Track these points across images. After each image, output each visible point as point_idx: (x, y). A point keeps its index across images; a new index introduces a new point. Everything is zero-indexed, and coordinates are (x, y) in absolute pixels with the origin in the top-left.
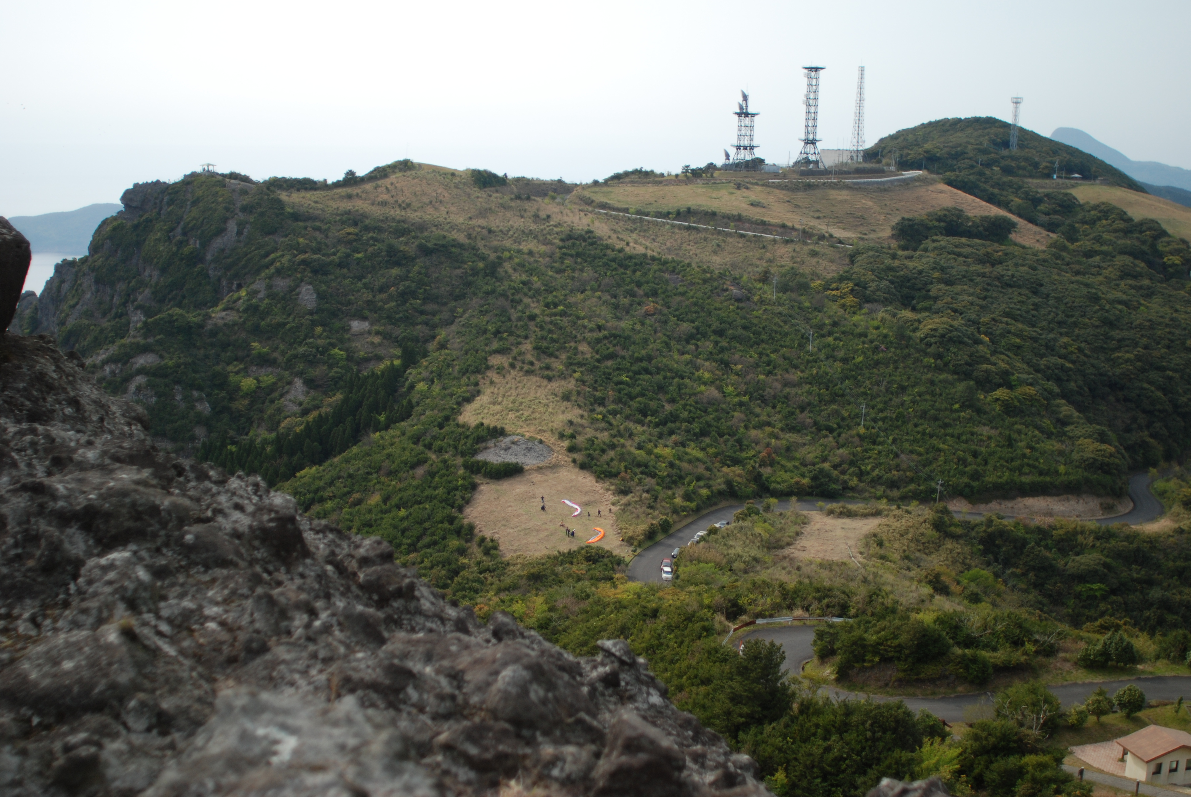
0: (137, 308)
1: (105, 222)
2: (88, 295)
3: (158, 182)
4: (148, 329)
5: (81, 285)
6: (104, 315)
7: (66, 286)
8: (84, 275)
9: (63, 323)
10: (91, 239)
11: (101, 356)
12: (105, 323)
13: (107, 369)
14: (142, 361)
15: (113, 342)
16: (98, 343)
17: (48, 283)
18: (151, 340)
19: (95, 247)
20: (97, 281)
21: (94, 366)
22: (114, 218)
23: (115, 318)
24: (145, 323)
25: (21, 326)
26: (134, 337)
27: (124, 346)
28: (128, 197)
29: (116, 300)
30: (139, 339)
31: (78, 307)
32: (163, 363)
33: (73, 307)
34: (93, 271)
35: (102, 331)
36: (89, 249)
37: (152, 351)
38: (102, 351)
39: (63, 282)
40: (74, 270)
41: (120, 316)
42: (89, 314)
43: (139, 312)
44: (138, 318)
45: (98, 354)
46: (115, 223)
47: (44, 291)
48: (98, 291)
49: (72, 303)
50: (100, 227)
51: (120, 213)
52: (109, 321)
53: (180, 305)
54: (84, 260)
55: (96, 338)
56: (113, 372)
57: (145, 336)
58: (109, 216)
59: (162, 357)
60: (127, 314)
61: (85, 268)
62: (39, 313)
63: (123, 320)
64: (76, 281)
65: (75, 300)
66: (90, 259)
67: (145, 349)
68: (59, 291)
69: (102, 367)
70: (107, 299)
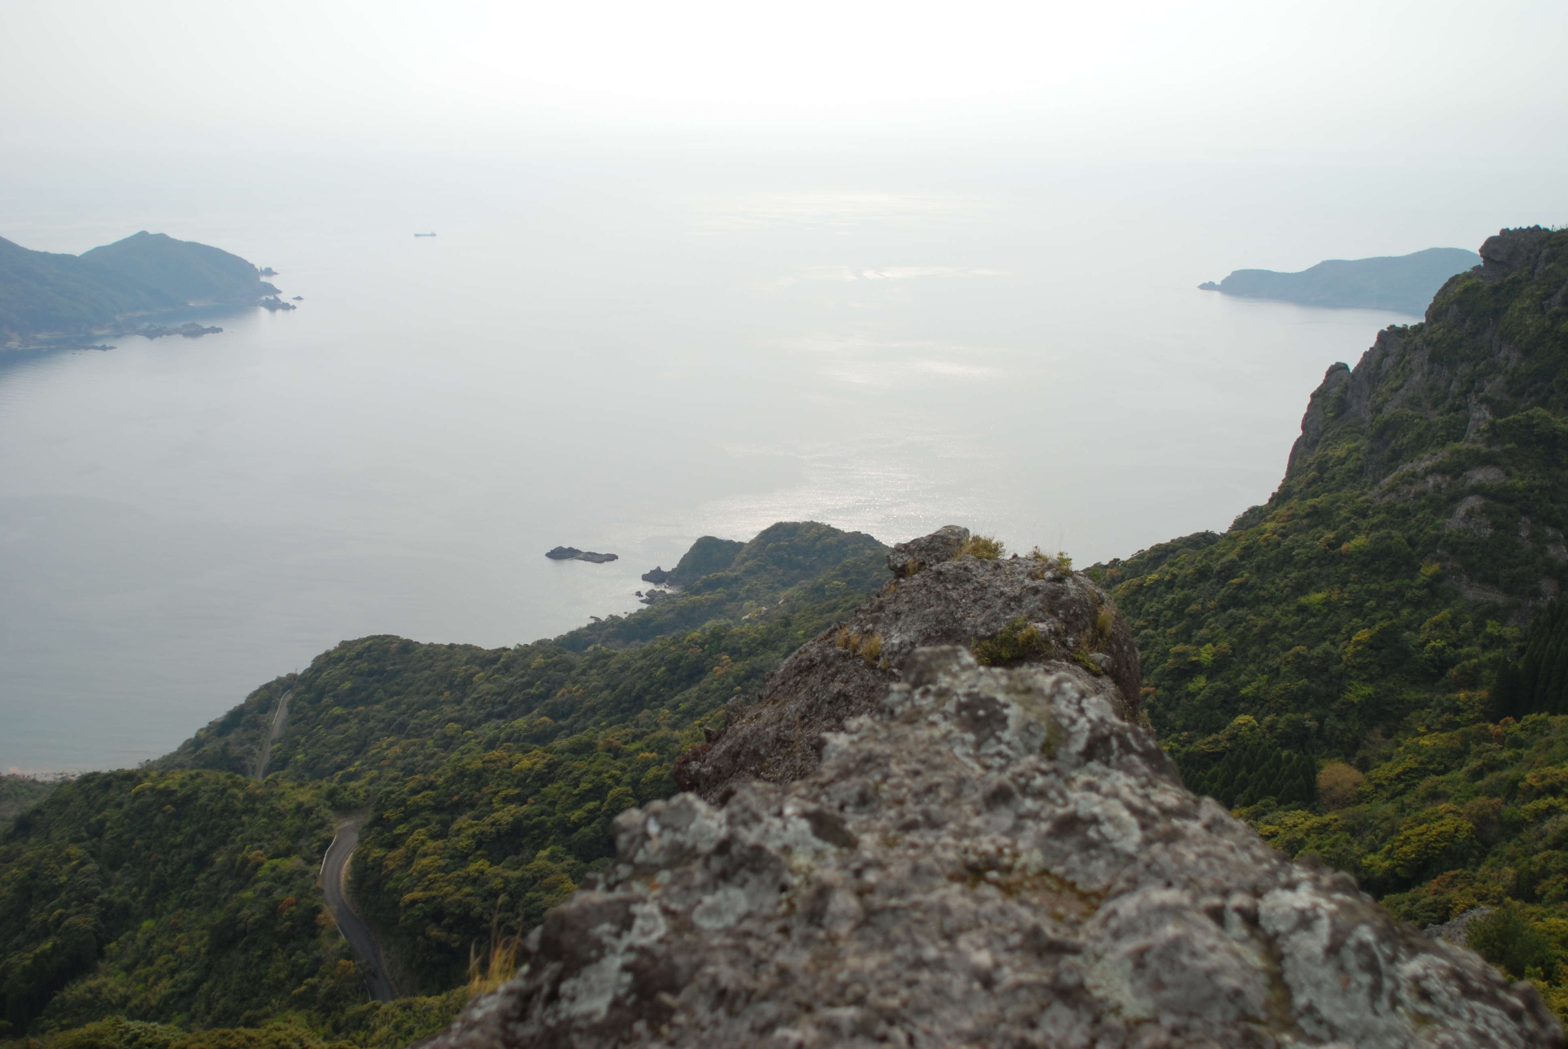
0: (1482, 401)
1: (1453, 280)
2: (1417, 377)
3: (1537, 228)
4: (1494, 434)
5: (1409, 362)
6: (1435, 405)
7: (1389, 362)
8: (1416, 349)
9: (1379, 410)
10: (1431, 301)
11: (1425, 462)
12: (1435, 417)
13: (1431, 481)
14: (1479, 476)
15: (1443, 444)
16: (1420, 444)
17: (1365, 354)
18: (1496, 449)
19: (1435, 313)
20: (1433, 359)
21: (1414, 475)
22: (1467, 276)
23: (1448, 411)
24: (1492, 425)
25: (1324, 408)
26: (1474, 442)
27: (1458, 452)
28: (1491, 248)
29: (1455, 387)
30: (1480, 446)
31: (1402, 391)
32: (1509, 483)
33: (1396, 390)
34: (1428, 345)
35: (1429, 427)
36: (1427, 315)
37: (1496, 464)
38: (1426, 456)
39: (1386, 355)
40: (1403, 341)
41: (1457, 409)
42: (1413, 402)
43: (1484, 407)
44: (1481, 416)
45: (1420, 459)
46: (1468, 283)
47: (1359, 365)
48: (1431, 372)
49: (1395, 385)
50: (1446, 286)
51: (1477, 268)
52: (1441, 414)
53: (1544, 404)
54: (1418, 329)
55: (1420, 436)
56: (1437, 487)
57: (1489, 443)
58: (1460, 271)
59: (1508, 474)
60: (1466, 408)
61: (1418, 340)
62: (1349, 394)
63: (1460, 416)
64: (1403, 356)
65: (1400, 382)
66: (1427, 329)
67: (1486, 461)
68: (1379, 367)
69: (1423, 478)
70: (1442, 384)
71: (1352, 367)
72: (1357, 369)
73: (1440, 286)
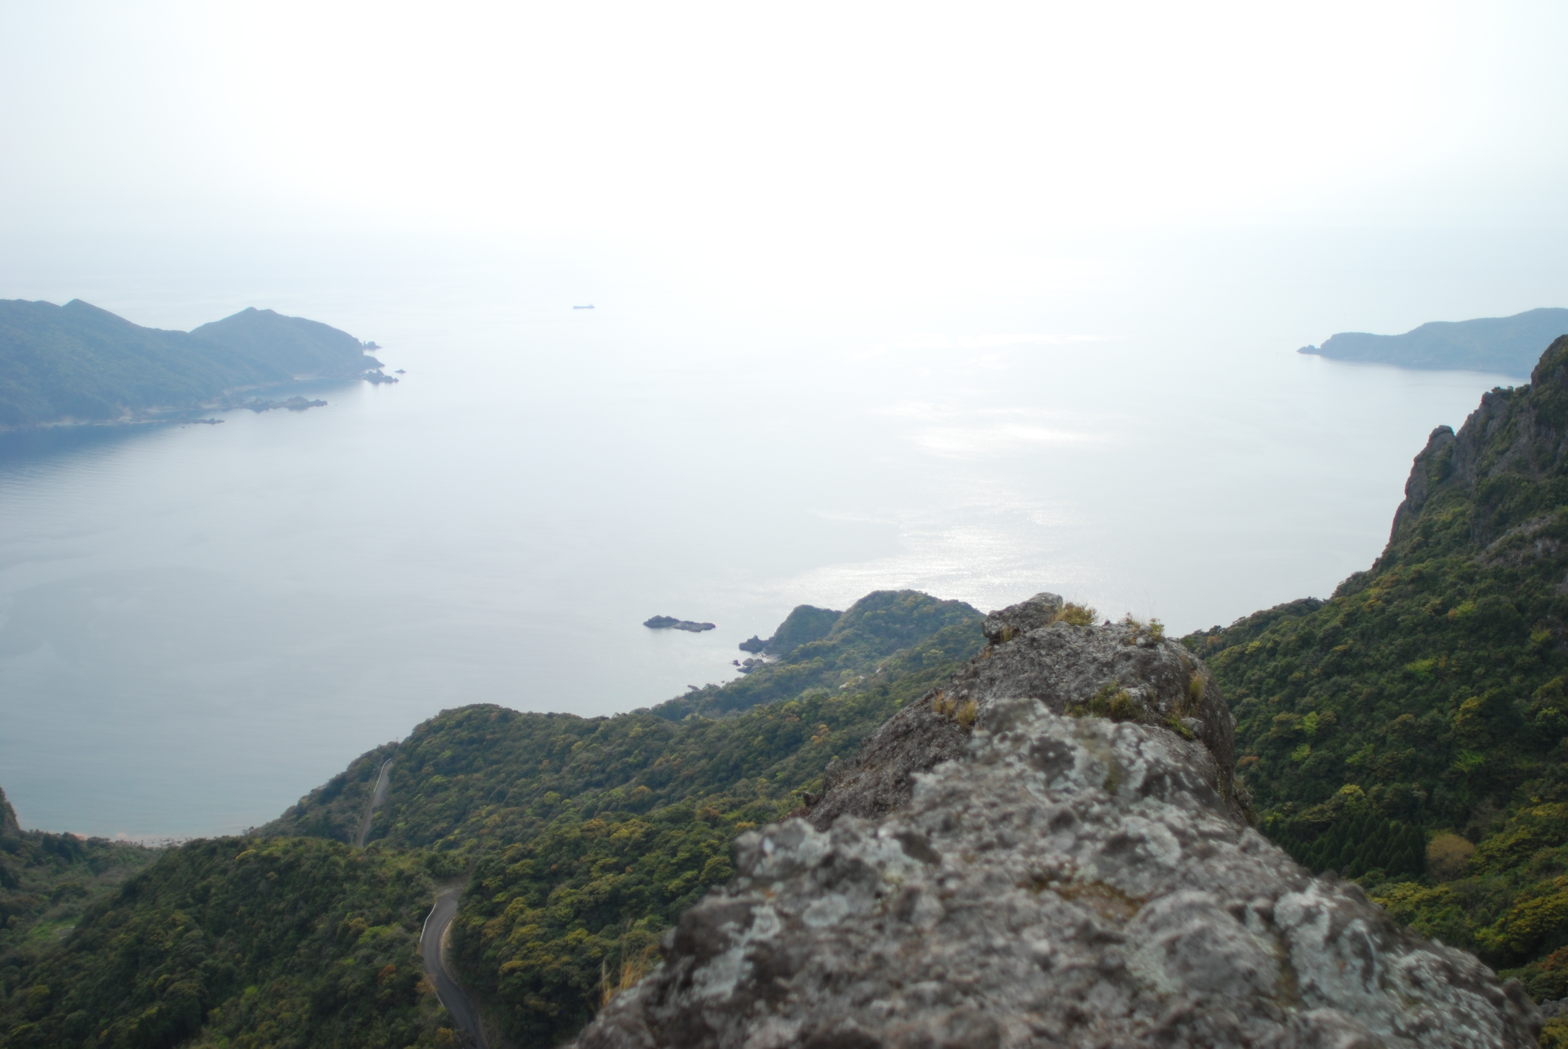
1: (1558, 343)
2: (1524, 440)
5: (1515, 424)
6: (1543, 468)
7: (1494, 424)
8: (1522, 410)
9: (1484, 474)
10: (1537, 362)
11: (1533, 525)
12: (1543, 480)
13: (1539, 545)
15: (1551, 508)
16: (1528, 508)
17: (1470, 417)
19: (1541, 375)
20: (1539, 422)
21: (1522, 539)
25: (1428, 472)
31: (1508, 454)
33: (1502, 453)
34: (1535, 407)
35: (1537, 490)
36: (1533, 376)
38: (1534, 520)
39: (1491, 418)
40: (1508, 403)
42: (1521, 465)
45: (1528, 523)
47: (1464, 428)
48: (1538, 434)
49: (1500, 448)
50: (1552, 347)
52: (1549, 477)
54: (1523, 391)
55: (1528, 499)
56: (1547, 551)
61: (1524, 402)
62: (1454, 457)
64: (1509, 418)
65: (1506, 445)
66: (1533, 391)
68: (1484, 429)
69: (1532, 542)
70: (1550, 446)
71: (1456, 431)
72: (1461, 433)
73: (1546, 347)
